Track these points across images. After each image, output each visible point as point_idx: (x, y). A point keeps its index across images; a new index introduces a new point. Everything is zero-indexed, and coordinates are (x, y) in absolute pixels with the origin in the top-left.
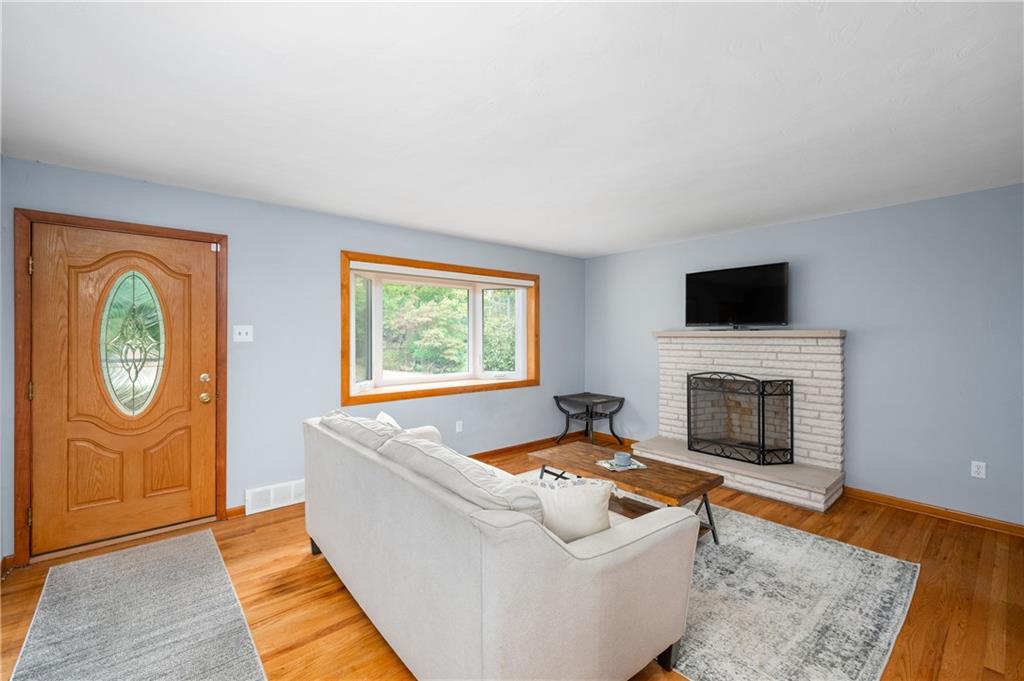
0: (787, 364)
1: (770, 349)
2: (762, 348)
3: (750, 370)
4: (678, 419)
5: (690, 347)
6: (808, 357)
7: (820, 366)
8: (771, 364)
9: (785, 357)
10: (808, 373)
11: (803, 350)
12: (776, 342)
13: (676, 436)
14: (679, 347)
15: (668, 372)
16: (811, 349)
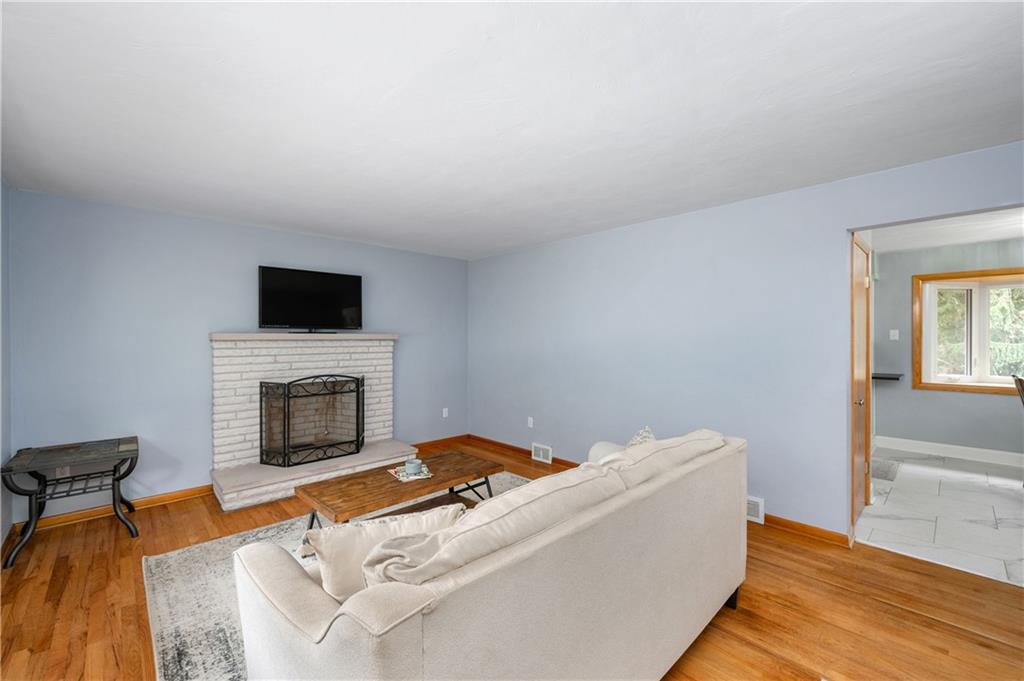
0: (359, 363)
1: (346, 350)
2: (341, 350)
3: (343, 370)
4: (245, 441)
5: (264, 352)
6: (373, 356)
7: (381, 362)
8: (347, 363)
9: (357, 356)
10: (373, 369)
11: (371, 350)
12: (352, 343)
13: (241, 462)
14: (248, 352)
15: (230, 385)
16: (376, 349)
